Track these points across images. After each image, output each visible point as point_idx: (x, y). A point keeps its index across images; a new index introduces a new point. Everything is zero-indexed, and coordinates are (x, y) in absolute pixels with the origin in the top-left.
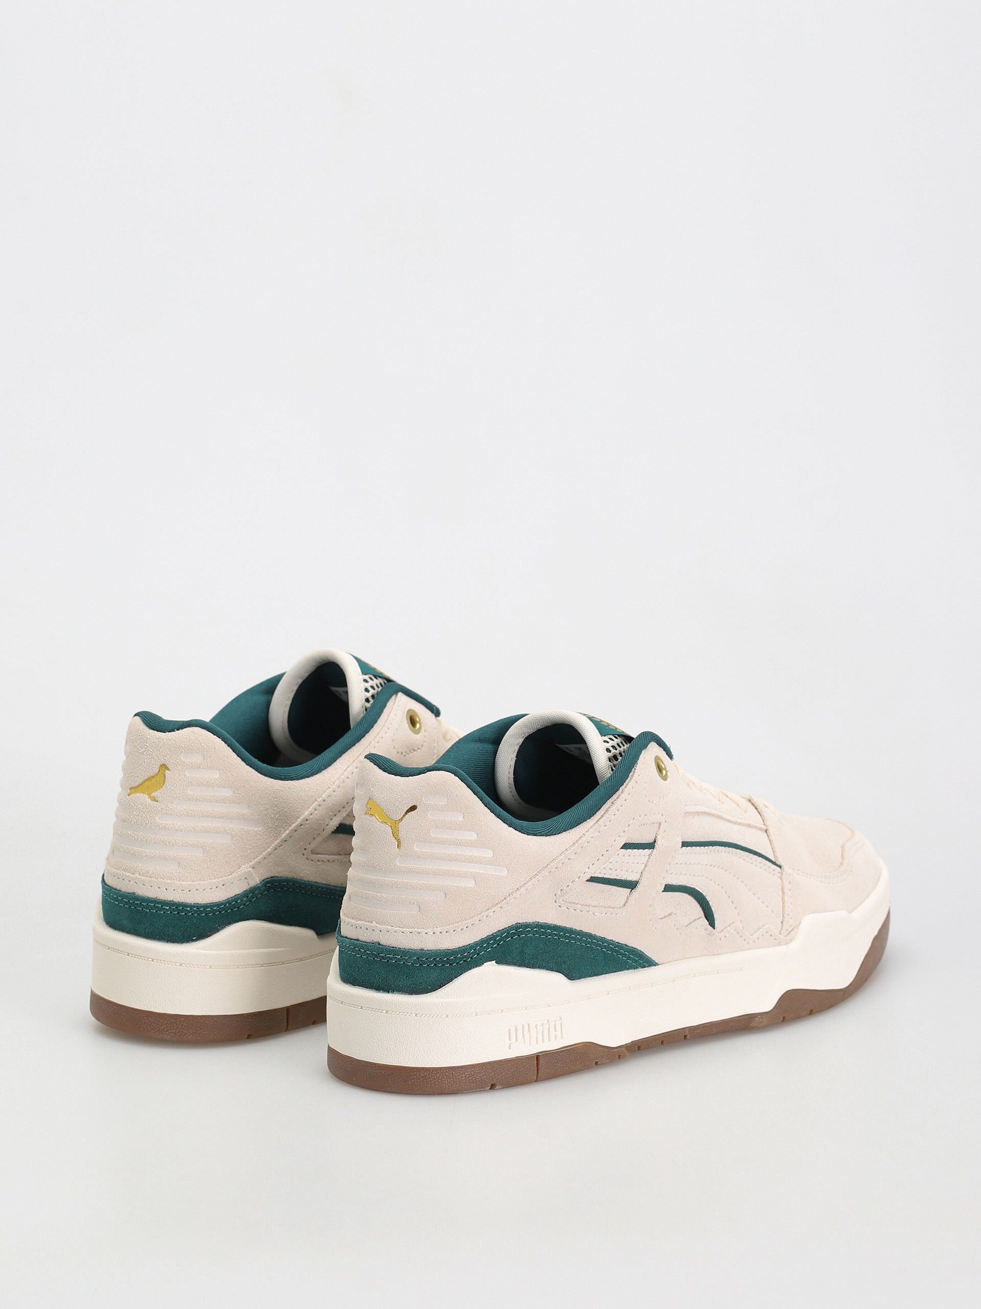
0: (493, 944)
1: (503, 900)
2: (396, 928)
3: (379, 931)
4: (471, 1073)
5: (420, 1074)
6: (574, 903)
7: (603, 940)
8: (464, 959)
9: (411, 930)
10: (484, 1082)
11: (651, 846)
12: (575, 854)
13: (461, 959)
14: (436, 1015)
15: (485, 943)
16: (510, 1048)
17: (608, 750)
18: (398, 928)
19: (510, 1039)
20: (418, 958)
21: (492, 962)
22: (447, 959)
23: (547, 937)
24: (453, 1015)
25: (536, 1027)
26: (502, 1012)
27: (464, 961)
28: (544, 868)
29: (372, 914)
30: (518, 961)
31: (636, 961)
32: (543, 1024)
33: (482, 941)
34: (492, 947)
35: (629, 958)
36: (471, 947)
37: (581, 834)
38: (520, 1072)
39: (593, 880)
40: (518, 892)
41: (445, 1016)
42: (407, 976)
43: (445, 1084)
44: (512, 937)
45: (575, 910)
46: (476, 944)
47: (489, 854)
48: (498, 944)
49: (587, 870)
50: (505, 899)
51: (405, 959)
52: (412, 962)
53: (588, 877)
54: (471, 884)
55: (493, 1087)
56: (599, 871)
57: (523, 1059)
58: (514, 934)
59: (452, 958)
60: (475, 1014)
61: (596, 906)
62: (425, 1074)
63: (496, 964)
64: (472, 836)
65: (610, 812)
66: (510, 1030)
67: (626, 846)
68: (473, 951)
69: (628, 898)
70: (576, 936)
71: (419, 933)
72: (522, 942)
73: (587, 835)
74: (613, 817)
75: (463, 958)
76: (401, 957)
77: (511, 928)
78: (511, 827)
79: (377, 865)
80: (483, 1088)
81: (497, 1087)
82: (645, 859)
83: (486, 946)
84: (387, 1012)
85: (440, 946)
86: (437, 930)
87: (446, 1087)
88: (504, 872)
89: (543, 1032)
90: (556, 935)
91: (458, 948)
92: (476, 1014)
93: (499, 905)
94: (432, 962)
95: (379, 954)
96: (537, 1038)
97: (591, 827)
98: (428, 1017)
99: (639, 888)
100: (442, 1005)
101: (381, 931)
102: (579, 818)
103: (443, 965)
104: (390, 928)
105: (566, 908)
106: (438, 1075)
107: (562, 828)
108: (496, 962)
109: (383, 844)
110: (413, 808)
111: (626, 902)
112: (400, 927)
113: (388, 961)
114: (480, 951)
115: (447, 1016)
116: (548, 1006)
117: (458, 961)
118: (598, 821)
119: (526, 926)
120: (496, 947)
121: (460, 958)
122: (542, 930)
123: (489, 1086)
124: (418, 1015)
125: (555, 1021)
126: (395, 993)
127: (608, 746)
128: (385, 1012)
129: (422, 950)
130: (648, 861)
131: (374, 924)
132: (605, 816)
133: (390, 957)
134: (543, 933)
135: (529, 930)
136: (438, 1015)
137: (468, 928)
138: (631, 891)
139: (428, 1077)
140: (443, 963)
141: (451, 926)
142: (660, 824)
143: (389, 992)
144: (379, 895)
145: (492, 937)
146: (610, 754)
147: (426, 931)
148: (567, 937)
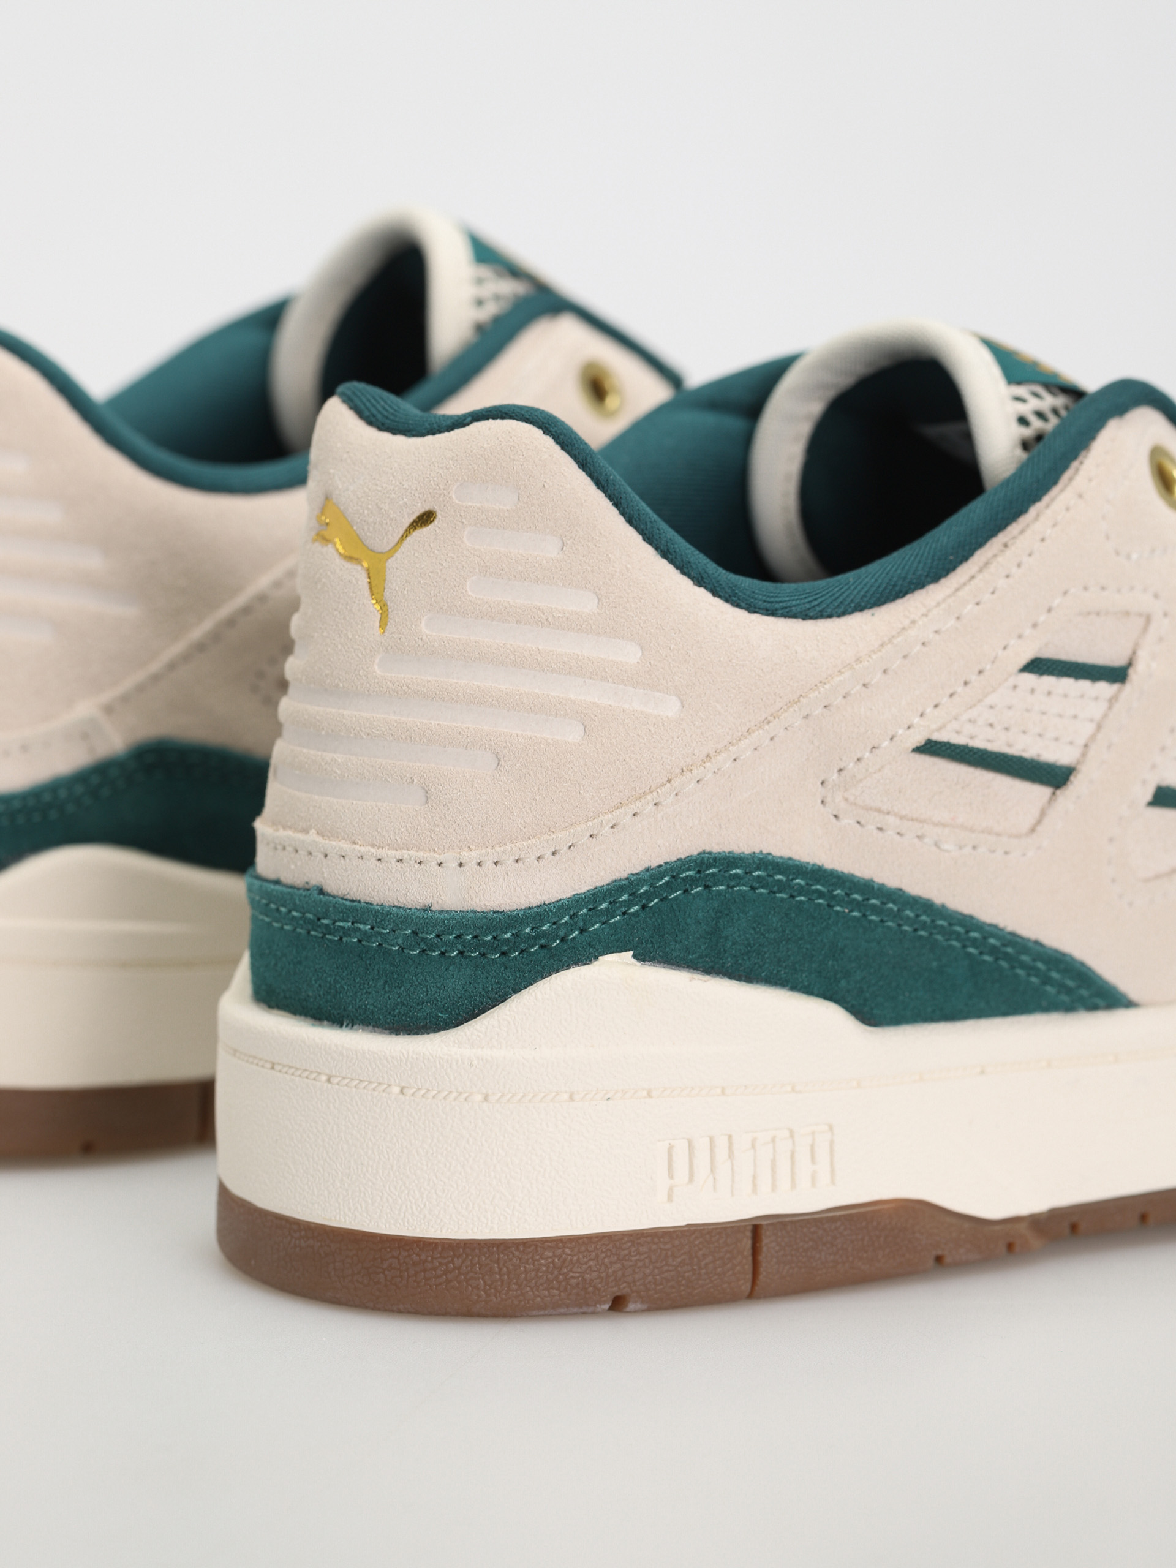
0: (629, 904)
1: (663, 785)
2: (363, 849)
3: (322, 857)
4: (553, 1262)
5: (409, 1256)
6: (879, 811)
7: (968, 923)
8: (543, 941)
9: (398, 854)
10: (591, 1289)
11: (1117, 675)
12: (885, 671)
13: (532, 939)
14: (455, 1094)
15: (604, 900)
16: (670, 1198)
17: (1023, 421)
18: (368, 848)
19: (671, 1176)
20: (415, 933)
21: (624, 954)
22: (494, 938)
23: (792, 897)
24: (503, 1095)
25: (753, 1146)
26: (649, 1095)
27: (542, 947)
28: (791, 704)
29: (311, 809)
30: (701, 957)
31: (1069, 991)
32: (773, 1140)
33: (595, 896)
34: (624, 914)
35: (1047, 980)
36: (561, 907)
37: (907, 622)
38: (700, 1268)
39: (932, 748)
40: (708, 764)
41: (479, 1097)
42: (386, 982)
43: (477, 1288)
44: (686, 891)
45: (880, 829)
46: (578, 901)
47: (629, 655)
48: (644, 907)
49: (916, 720)
50: (669, 781)
51: (381, 934)
52: (400, 941)
53: (919, 739)
54: (572, 734)
55: (618, 1305)
56: (955, 725)
57: (710, 1232)
58: (693, 882)
59: (508, 935)
60: (566, 1096)
61: (944, 825)
62: (423, 1257)
63: (634, 961)
64: (585, 604)
65: (992, 568)
66: (671, 1148)
67: (1038, 666)
68: (566, 918)
69: (1043, 814)
70: (883, 903)
71: (420, 863)
72: (716, 904)
73: (920, 623)
74: (1002, 583)
75: (538, 937)
76: (372, 928)
77: (684, 864)
78: (700, 586)
79: (327, 675)
80: (588, 1305)
81: (631, 1306)
82: (1097, 710)
83: (607, 909)
84: (329, 1081)
85: (477, 900)
86: (470, 857)
87: (479, 1296)
88: (671, 708)
89: (773, 1162)
90: (821, 895)
91: (526, 909)
92: (571, 1098)
93: (649, 797)
94: (452, 946)
95: (319, 919)
96: (754, 1178)
97: (938, 604)
98: (434, 1097)
99: (1077, 785)
100: (471, 1065)
101: (326, 856)
102: (905, 578)
103: (483, 955)
104: (345, 846)
105: (852, 822)
106: (458, 1262)
107: (852, 601)
108: (634, 956)
109: (345, 619)
110: (426, 518)
111: (1039, 822)
112: (373, 846)
113: (341, 938)
114: (588, 921)
115: (486, 1098)
116: (793, 1090)
117: (523, 946)
118: (957, 590)
119: (728, 861)
120: (636, 914)
121: (529, 937)
122: (779, 877)
123: (605, 1302)
124: (405, 1091)
125: (813, 1133)
126: (357, 1030)
127: (1026, 409)
128: (324, 1078)
129: (427, 909)
130: (1105, 716)
131: (313, 836)
132: (980, 577)
133: (343, 928)
134: (782, 887)
135: (736, 875)
136: (460, 1094)
137: (557, 857)
138: (1054, 794)
139: (429, 1265)
140: (482, 950)
141: (508, 848)
142: (1148, 619)
143: (341, 1025)
144: (328, 756)
145: (628, 886)
146: (1027, 432)
147: (441, 858)
148: (858, 905)
